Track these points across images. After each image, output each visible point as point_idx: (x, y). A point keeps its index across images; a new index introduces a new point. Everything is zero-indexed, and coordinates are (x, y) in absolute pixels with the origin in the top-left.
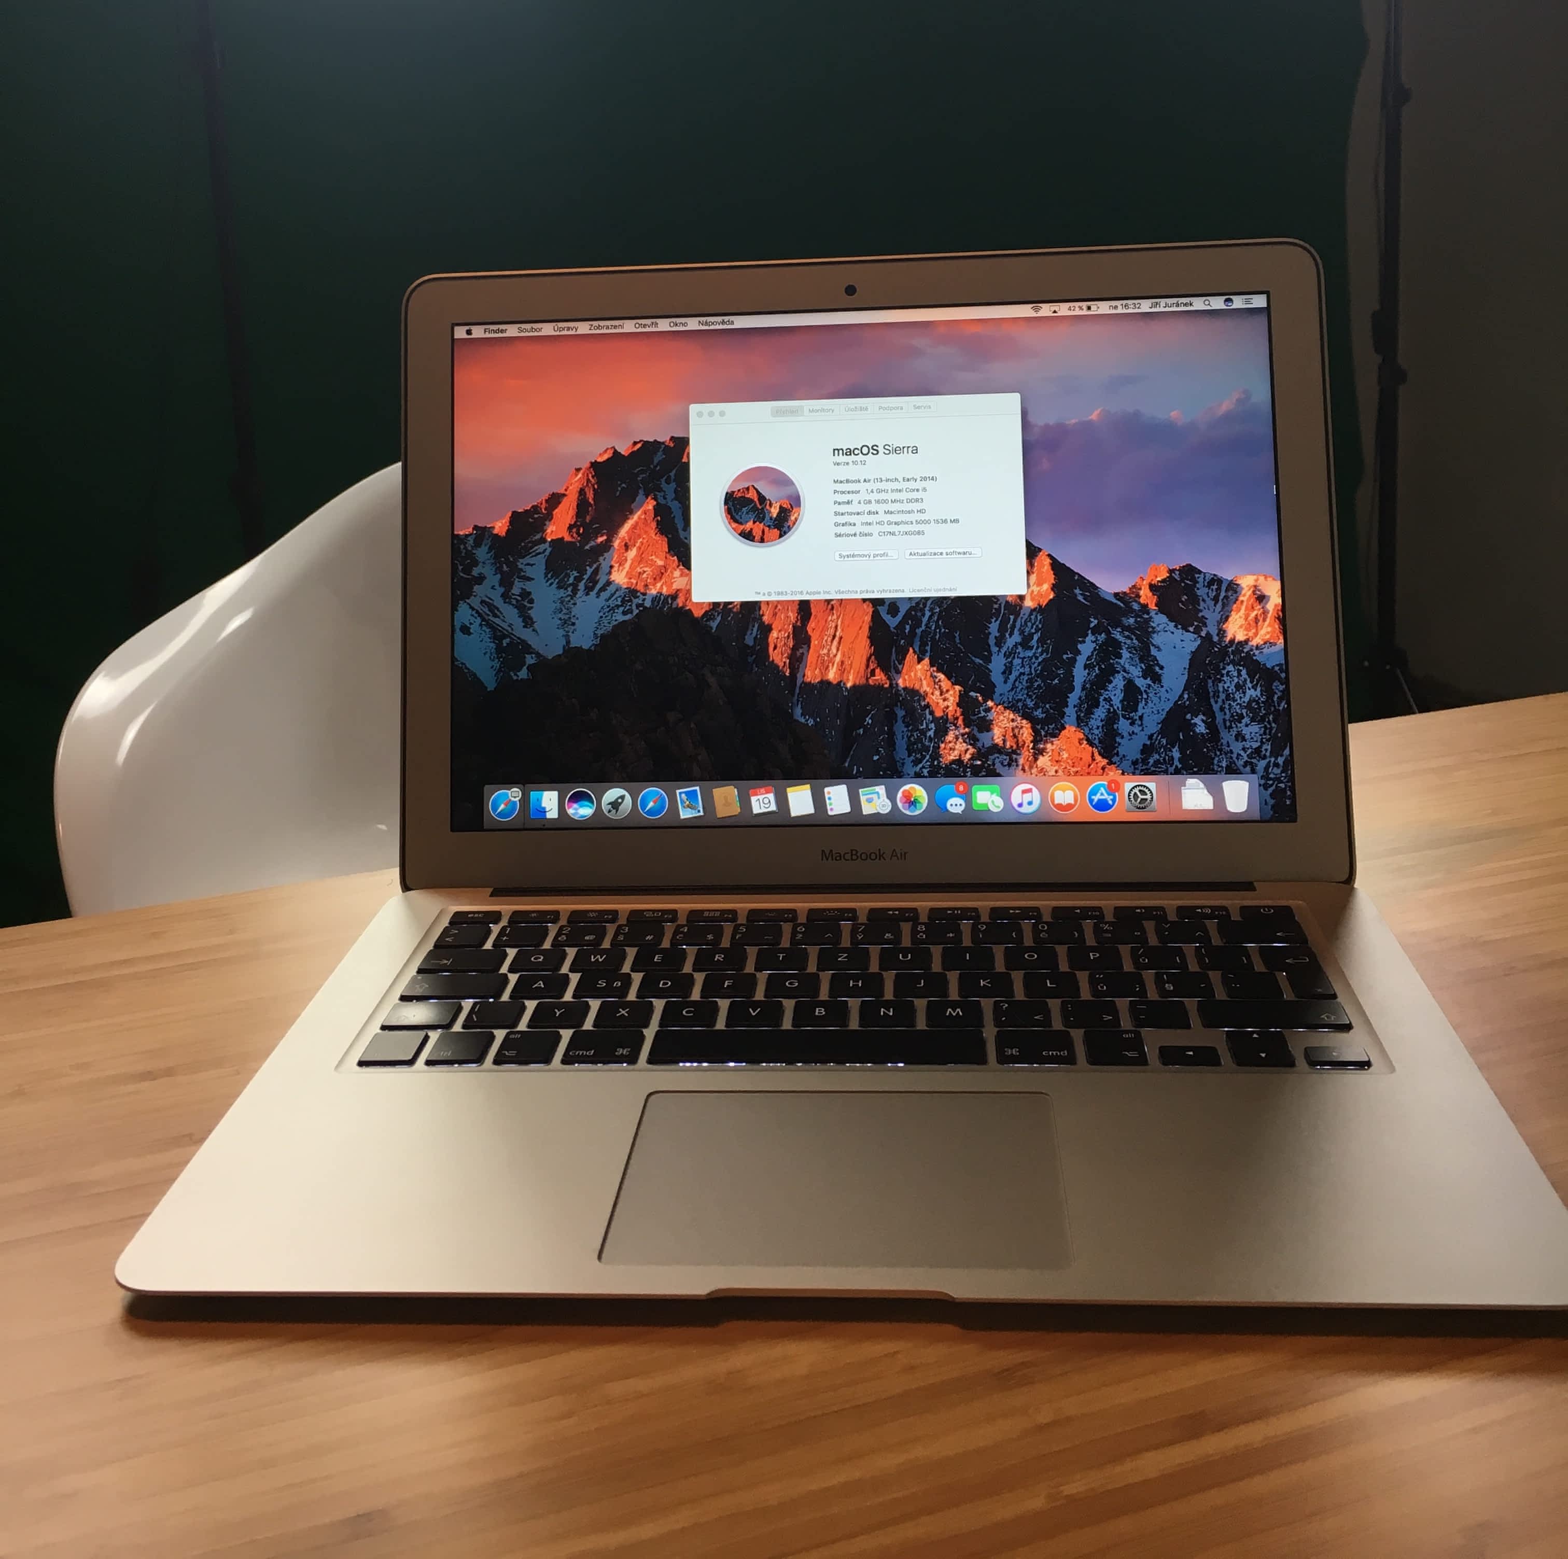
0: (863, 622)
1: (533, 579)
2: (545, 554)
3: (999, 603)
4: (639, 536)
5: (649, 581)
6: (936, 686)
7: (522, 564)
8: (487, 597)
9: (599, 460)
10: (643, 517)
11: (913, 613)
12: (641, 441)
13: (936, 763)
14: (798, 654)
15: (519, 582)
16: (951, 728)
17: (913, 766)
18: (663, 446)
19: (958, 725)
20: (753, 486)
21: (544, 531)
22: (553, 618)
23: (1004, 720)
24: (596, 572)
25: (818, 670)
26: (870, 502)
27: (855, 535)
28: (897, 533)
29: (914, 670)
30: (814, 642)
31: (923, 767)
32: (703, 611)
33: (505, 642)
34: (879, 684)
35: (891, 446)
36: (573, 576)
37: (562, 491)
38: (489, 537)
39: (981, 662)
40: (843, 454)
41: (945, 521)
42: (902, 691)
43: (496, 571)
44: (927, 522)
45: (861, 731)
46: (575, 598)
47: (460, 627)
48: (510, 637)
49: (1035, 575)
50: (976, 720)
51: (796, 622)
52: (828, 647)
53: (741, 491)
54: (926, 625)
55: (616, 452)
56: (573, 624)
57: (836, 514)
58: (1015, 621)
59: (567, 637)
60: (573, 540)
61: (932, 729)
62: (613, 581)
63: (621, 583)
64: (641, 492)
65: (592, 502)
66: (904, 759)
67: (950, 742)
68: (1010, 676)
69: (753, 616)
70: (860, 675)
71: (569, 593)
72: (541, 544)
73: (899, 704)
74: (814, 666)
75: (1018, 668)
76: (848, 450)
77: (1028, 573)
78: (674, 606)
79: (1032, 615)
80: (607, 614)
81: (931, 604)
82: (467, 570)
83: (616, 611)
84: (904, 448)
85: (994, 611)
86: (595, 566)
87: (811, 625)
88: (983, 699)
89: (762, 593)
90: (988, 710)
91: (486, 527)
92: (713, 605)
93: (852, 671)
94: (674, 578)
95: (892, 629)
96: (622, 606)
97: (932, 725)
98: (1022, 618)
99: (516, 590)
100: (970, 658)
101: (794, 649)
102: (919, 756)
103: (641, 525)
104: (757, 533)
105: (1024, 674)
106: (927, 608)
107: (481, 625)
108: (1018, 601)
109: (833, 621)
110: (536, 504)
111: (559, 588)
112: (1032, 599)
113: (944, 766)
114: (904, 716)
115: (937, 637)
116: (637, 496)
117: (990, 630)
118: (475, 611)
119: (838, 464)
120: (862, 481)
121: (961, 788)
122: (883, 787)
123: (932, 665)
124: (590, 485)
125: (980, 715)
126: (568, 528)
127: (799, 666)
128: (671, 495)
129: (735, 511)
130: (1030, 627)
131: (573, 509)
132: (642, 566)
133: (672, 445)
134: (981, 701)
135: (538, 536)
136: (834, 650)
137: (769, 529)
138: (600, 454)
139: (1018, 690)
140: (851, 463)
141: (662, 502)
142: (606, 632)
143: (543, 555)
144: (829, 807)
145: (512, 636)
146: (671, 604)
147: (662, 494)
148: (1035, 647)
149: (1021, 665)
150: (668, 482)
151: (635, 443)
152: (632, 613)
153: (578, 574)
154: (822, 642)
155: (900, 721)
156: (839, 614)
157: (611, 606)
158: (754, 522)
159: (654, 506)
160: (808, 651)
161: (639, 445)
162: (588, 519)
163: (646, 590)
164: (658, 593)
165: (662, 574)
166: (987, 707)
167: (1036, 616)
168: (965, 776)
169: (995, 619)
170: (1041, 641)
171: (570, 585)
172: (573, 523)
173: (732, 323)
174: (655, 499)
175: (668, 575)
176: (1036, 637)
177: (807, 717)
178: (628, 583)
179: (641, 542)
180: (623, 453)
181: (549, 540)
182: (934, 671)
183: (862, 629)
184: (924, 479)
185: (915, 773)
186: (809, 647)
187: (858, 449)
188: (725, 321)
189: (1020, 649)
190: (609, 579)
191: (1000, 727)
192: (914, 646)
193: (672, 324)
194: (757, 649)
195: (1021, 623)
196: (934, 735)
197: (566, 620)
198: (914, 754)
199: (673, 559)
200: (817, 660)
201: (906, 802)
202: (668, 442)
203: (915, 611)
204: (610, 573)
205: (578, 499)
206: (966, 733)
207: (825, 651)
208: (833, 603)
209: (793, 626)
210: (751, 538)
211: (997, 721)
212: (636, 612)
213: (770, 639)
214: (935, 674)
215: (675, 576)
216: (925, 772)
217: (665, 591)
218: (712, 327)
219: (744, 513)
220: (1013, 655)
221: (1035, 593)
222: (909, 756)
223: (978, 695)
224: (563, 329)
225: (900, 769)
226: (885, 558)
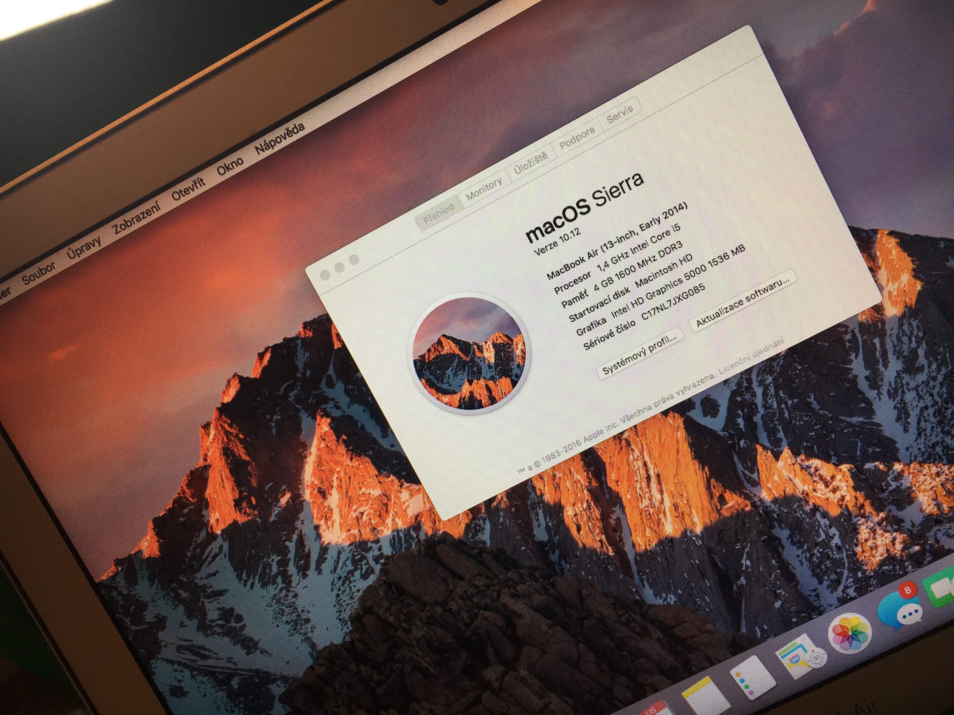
0: (678, 443)
1: (226, 591)
2: (224, 552)
3: (850, 330)
4: (332, 472)
5: (373, 522)
6: (815, 479)
7: (201, 579)
8: (180, 640)
9: (227, 399)
10: (323, 445)
11: (739, 399)
12: (267, 349)
13: (860, 575)
14: (612, 522)
15: (210, 602)
16: (859, 523)
17: (832, 592)
18: (299, 342)
19: (867, 514)
20: (444, 336)
21: (206, 525)
22: (278, 626)
23: (925, 480)
24: (301, 543)
25: (648, 530)
26: (610, 281)
27: (611, 334)
28: (667, 305)
29: (776, 471)
30: (626, 497)
31: (846, 587)
32: (463, 526)
33: (235, 683)
34: (738, 511)
35: (603, 191)
36: (275, 562)
37: (201, 463)
38: (141, 565)
39: (861, 419)
40: (543, 235)
41: (725, 257)
42: (773, 506)
43: (174, 604)
44: (702, 269)
45: (743, 580)
46: (292, 589)
47: (168, 691)
48: (238, 675)
49: (883, 268)
50: (888, 496)
51: (590, 483)
52: (647, 495)
53: (432, 350)
54: (764, 406)
55: (243, 380)
56: (308, 621)
57: (573, 318)
58: (883, 344)
59: (307, 639)
60: (250, 518)
61: (835, 535)
62: (328, 544)
63: (340, 541)
64: (303, 415)
65: (248, 459)
66: (816, 589)
67: (866, 540)
68: (908, 420)
69: (529, 502)
70: (706, 512)
71: (281, 585)
72: (211, 544)
73: (776, 524)
74: (641, 528)
75: (915, 403)
76: (548, 225)
77: (871, 270)
78: (422, 537)
79: (903, 324)
80: (342, 589)
81: (758, 376)
82: (138, 619)
83: (352, 579)
84: (621, 184)
85: (847, 344)
86: (295, 537)
87: (612, 477)
88: (886, 466)
89: (526, 469)
90: (899, 476)
91: (130, 556)
92: (471, 513)
93: (694, 511)
94: (404, 503)
95: (721, 433)
96: (356, 569)
97: (833, 531)
98: (890, 335)
99: (213, 614)
100: (843, 421)
101: (605, 517)
102: (833, 577)
103: (326, 457)
104: (480, 393)
105: (926, 408)
106: (755, 384)
107: (193, 677)
108: (876, 315)
109: (637, 460)
110: (176, 496)
111: (264, 585)
112: (894, 304)
113: (872, 574)
114: (791, 536)
115: (786, 415)
116: (301, 422)
117: (854, 372)
118: (176, 664)
119: (542, 251)
120: (586, 258)
121: (908, 590)
122: (805, 635)
123: (796, 453)
124: (232, 438)
125: (891, 488)
126: (235, 506)
127: (620, 536)
128: (344, 400)
129: (437, 379)
130: (907, 342)
131: (227, 479)
132: (354, 507)
133: (310, 334)
134: (885, 470)
135: (203, 534)
136: (657, 496)
137: (495, 382)
138: (224, 392)
139: (928, 432)
140: (560, 242)
141: (337, 413)
142: (353, 611)
143: (222, 555)
144: (746, 692)
145: (239, 672)
146: (418, 536)
147: (331, 404)
148: (926, 367)
149: (917, 398)
150: (331, 384)
151: (261, 356)
152: (373, 571)
153: (279, 558)
154: (637, 493)
155: (786, 543)
156: (640, 447)
157: (343, 576)
158: (470, 383)
159: (330, 424)
160: (624, 512)
161: (268, 356)
162: (254, 482)
163: (376, 535)
164: (393, 531)
165: (386, 505)
166: (896, 473)
167: (910, 324)
168: (905, 574)
169: (854, 354)
170: (931, 354)
171: (276, 576)
172: (237, 497)
173: (302, 128)
174: (326, 415)
175: (395, 503)
176: (921, 352)
177: (664, 595)
178: (349, 537)
179: (337, 478)
180: (252, 376)
181: (219, 532)
182: (802, 460)
183: (680, 452)
184: (668, 214)
185: (839, 599)
186: (623, 507)
187: (560, 218)
188: (290, 129)
189: (906, 378)
190: (322, 545)
191: (925, 491)
192: (761, 441)
193: (221, 170)
194: (556, 542)
195: (893, 343)
196: (842, 542)
197: (297, 620)
198: (826, 578)
199: (390, 479)
200: (642, 519)
201: (842, 642)
202: (303, 333)
203: (740, 396)
204: (319, 536)
205: (228, 464)
206: (883, 520)
207: (646, 502)
208: (626, 435)
209: (588, 490)
210: (477, 404)
211: (918, 484)
212: (378, 568)
213: (567, 521)
214: (807, 463)
215: (403, 500)
216: (851, 592)
217: (400, 524)
218: (278, 147)
219: (451, 377)
220: (900, 391)
221: (895, 293)
222: (821, 583)
223: (877, 463)
224: (82, 250)
225: (816, 604)
226: (667, 345)
